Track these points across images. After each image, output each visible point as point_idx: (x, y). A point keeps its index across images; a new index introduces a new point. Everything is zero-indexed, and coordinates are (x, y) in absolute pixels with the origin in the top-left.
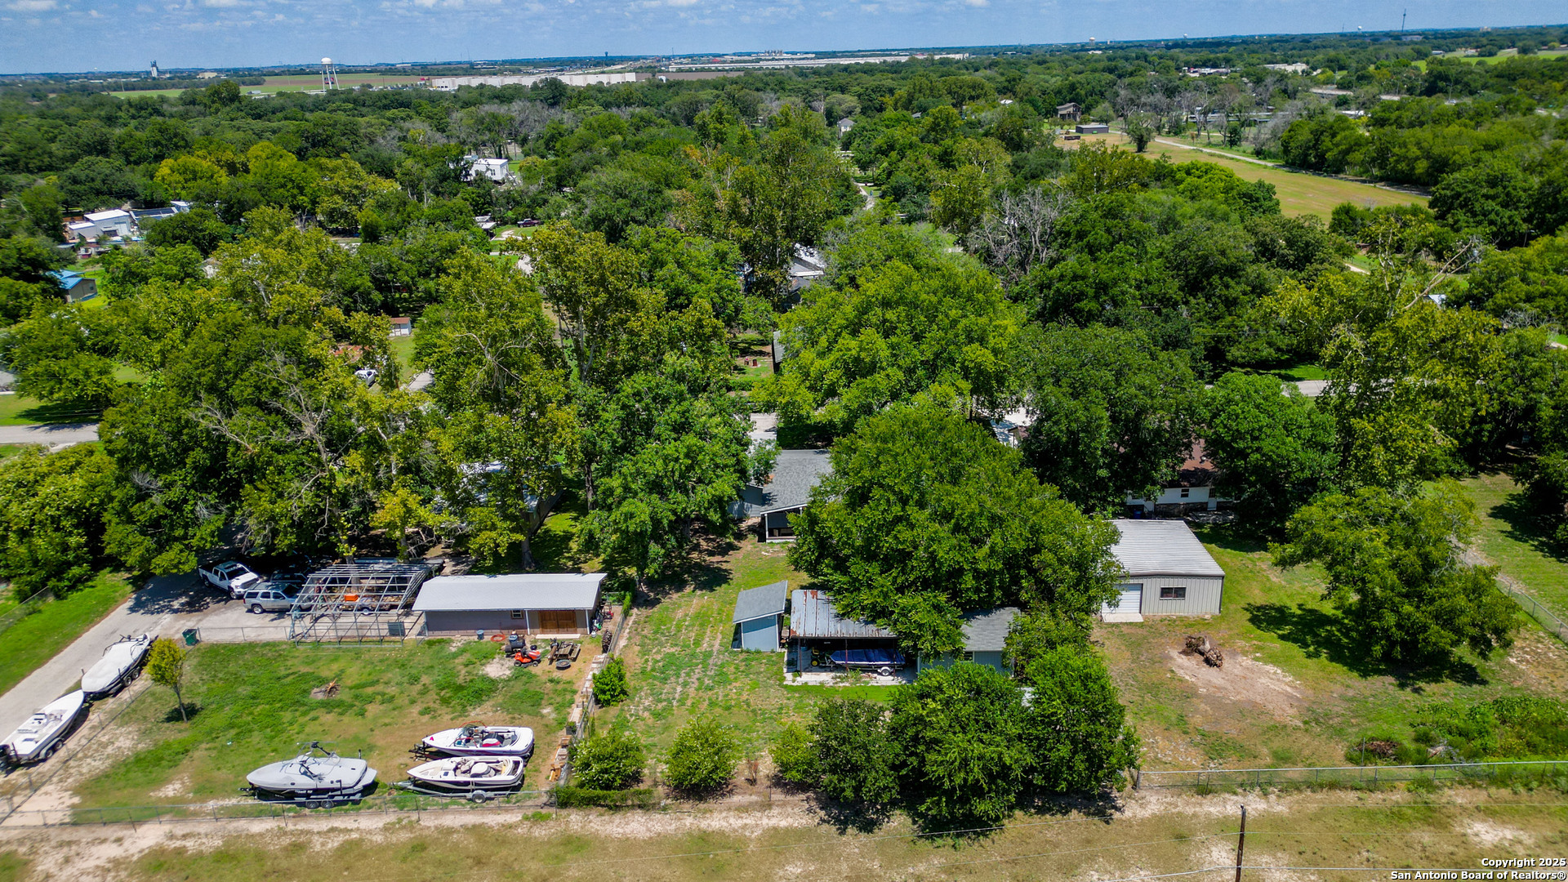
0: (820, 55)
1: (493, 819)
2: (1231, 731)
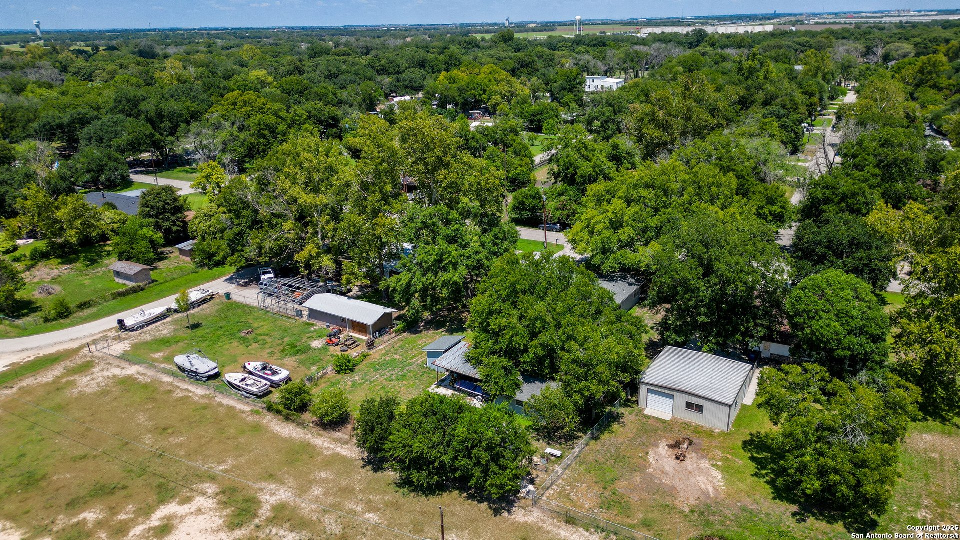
0: (941, 13)
1: (240, 406)
2: (635, 498)
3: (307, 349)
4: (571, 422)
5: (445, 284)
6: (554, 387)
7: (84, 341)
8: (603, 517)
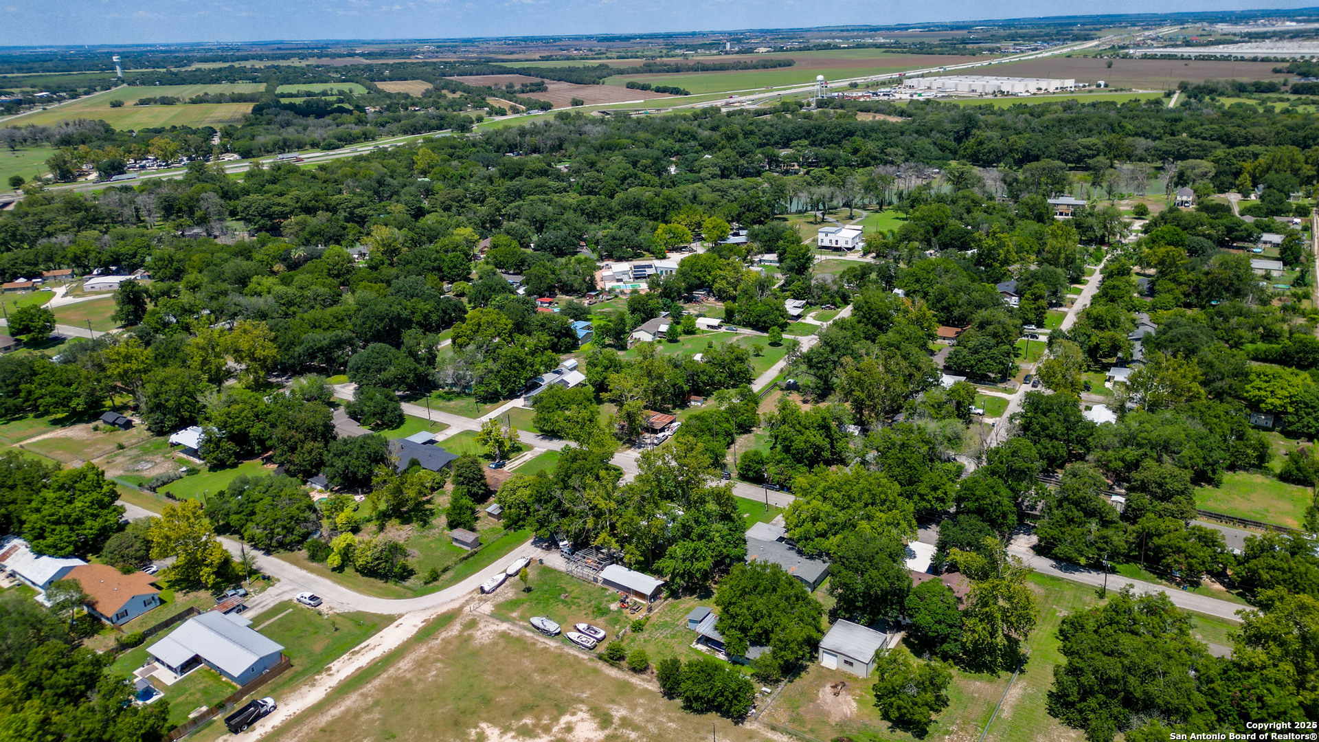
1: (581, 656)
2: (808, 717)
3: (608, 611)
4: (776, 674)
5: (698, 570)
6: (767, 650)
7: (463, 600)
8: (790, 726)
